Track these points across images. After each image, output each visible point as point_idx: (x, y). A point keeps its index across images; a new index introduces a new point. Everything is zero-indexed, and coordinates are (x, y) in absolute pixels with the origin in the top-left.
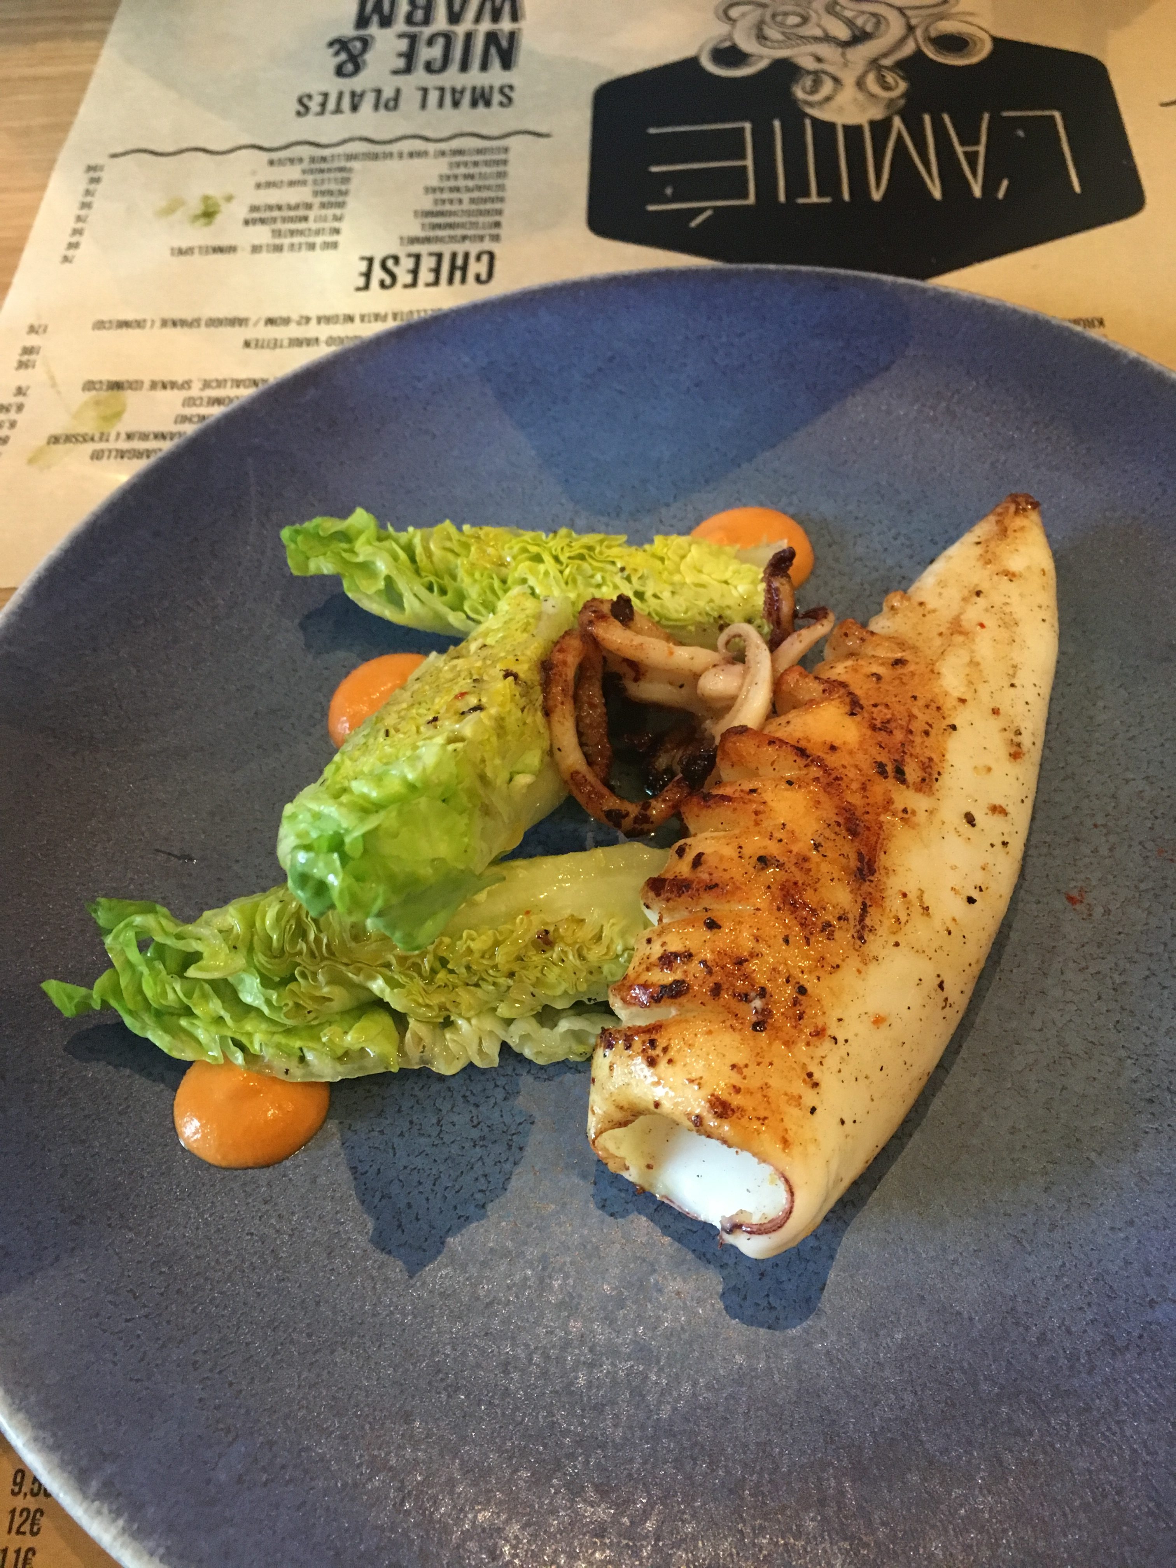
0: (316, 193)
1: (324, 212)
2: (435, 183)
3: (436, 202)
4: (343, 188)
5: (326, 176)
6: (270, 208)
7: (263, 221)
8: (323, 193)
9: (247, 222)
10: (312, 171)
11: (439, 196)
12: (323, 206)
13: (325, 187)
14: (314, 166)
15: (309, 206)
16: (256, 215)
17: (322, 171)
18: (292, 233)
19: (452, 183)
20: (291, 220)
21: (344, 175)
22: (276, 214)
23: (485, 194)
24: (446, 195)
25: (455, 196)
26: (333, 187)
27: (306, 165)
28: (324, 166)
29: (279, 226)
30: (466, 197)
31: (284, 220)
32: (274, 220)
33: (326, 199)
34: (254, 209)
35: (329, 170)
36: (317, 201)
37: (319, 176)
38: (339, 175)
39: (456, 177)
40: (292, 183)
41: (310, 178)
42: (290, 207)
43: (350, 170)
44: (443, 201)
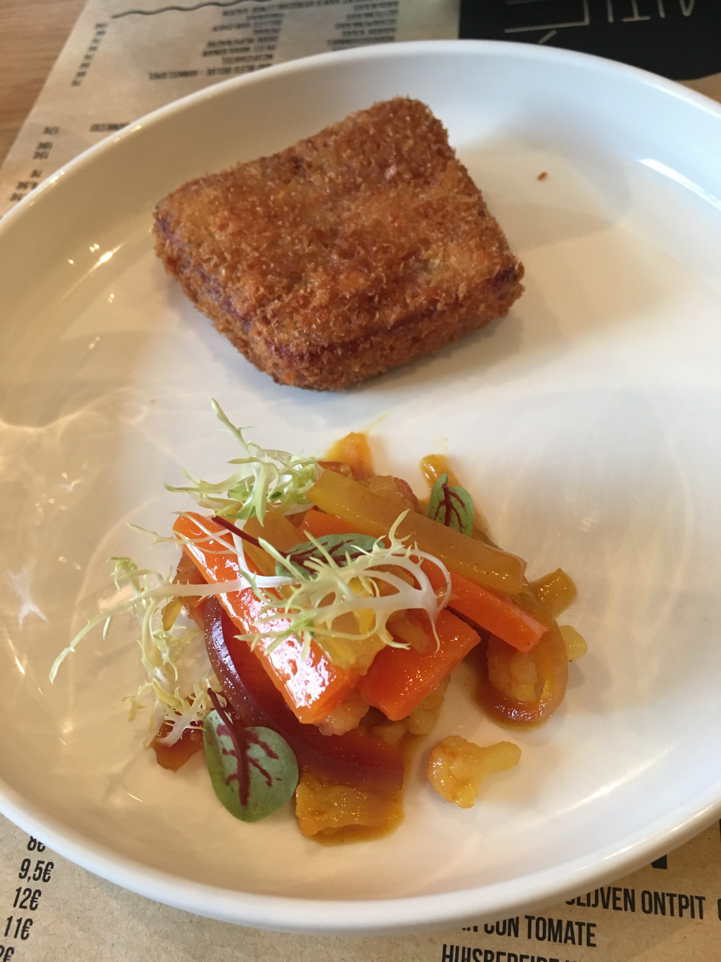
0: (256, 32)
1: (261, 44)
2: (344, 21)
3: (344, 33)
4: (276, 27)
5: (265, 20)
6: (222, 43)
7: (217, 53)
8: (261, 31)
9: (205, 54)
10: (254, 17)
11: (347, 29)
12: (261, 40)
13: (264, 27)
14: (256, 14)
15: (251, 41)
16: (212, 49)
17: (261, 17)
18: (238, 59)
19: (357, 20)
20: (237, 50)
21: (277, 19)
22: (227, 47)
23: (381, 26)
24: (352, 29)
25: (358, 29)
26: (270, 27)
27: (250, 13)
28: (263, 13)
29: (229, 55)
30: (366, 29)
31: (233, 51)
32: (224, 51)
33: (263, 35)
34: (211, 44)
35: (266, 16)
36: (256, 37)
37: (259, 21)
38: (274, 19)
39: (359, 16)
40: (239, 26)
41: (252, 22)
42: (237, 42)
43: (282, 15)
44: (350, 33)
